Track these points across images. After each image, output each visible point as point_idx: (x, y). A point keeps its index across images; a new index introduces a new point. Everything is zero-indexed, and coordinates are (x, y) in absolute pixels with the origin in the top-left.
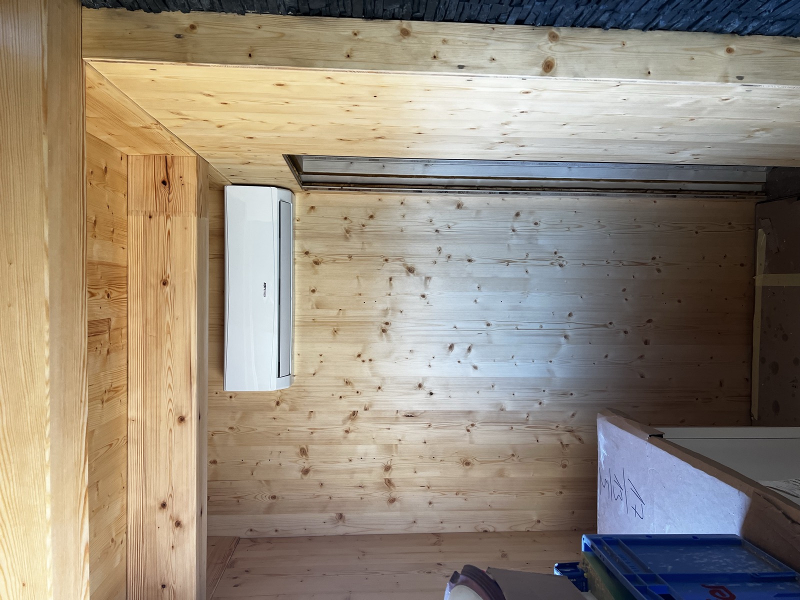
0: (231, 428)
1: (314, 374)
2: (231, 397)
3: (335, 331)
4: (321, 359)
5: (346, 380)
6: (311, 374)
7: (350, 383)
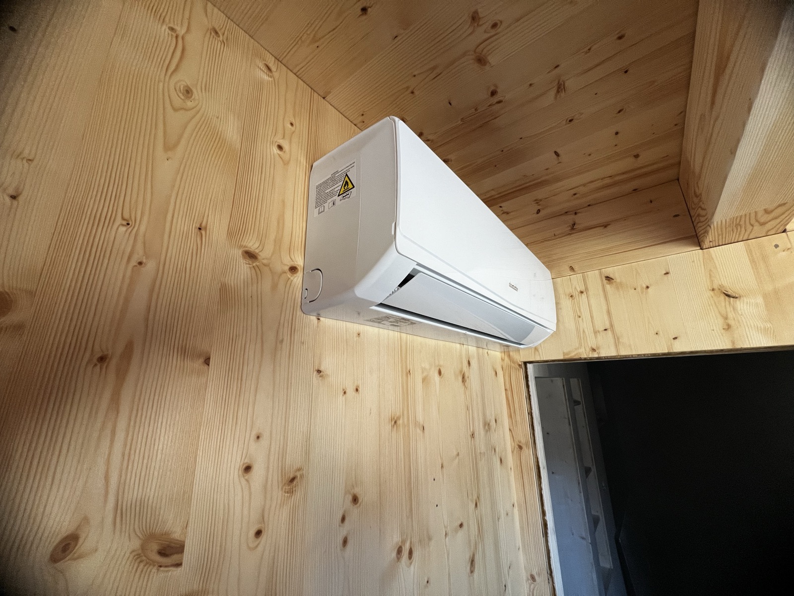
0: (188, 92)
1: (319, 371)
2: (280, 147)
3: (395, 422)
4: (351, 392)
5: (298, 474)
6: (320, 364)
7: (291, 492)
